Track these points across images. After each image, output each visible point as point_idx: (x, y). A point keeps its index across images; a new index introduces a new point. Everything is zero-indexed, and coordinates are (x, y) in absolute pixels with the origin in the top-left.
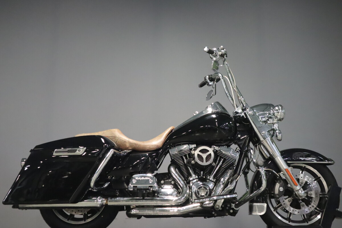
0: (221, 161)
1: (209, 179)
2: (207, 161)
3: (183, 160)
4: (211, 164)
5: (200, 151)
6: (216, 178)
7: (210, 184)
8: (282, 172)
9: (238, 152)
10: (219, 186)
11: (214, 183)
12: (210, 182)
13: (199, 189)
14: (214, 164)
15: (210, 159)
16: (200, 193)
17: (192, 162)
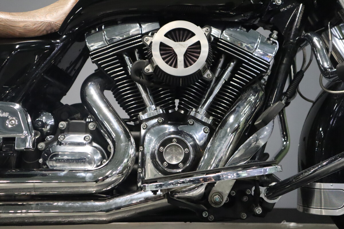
0: (230, 69)
1: (194, 118)
2: (188, 64)
3: (125, 65)
4: (199, 74)
5: (169, 35)
6: (213, 115)
7: (196, 130)
9: (274, 42)
10: (223, 137)
11: (208, 130)
12: (196, 124)
13: (163, 144)
14: (208, 74)
15: (198, 57)
16: (167, 158)
17: (147, 68)
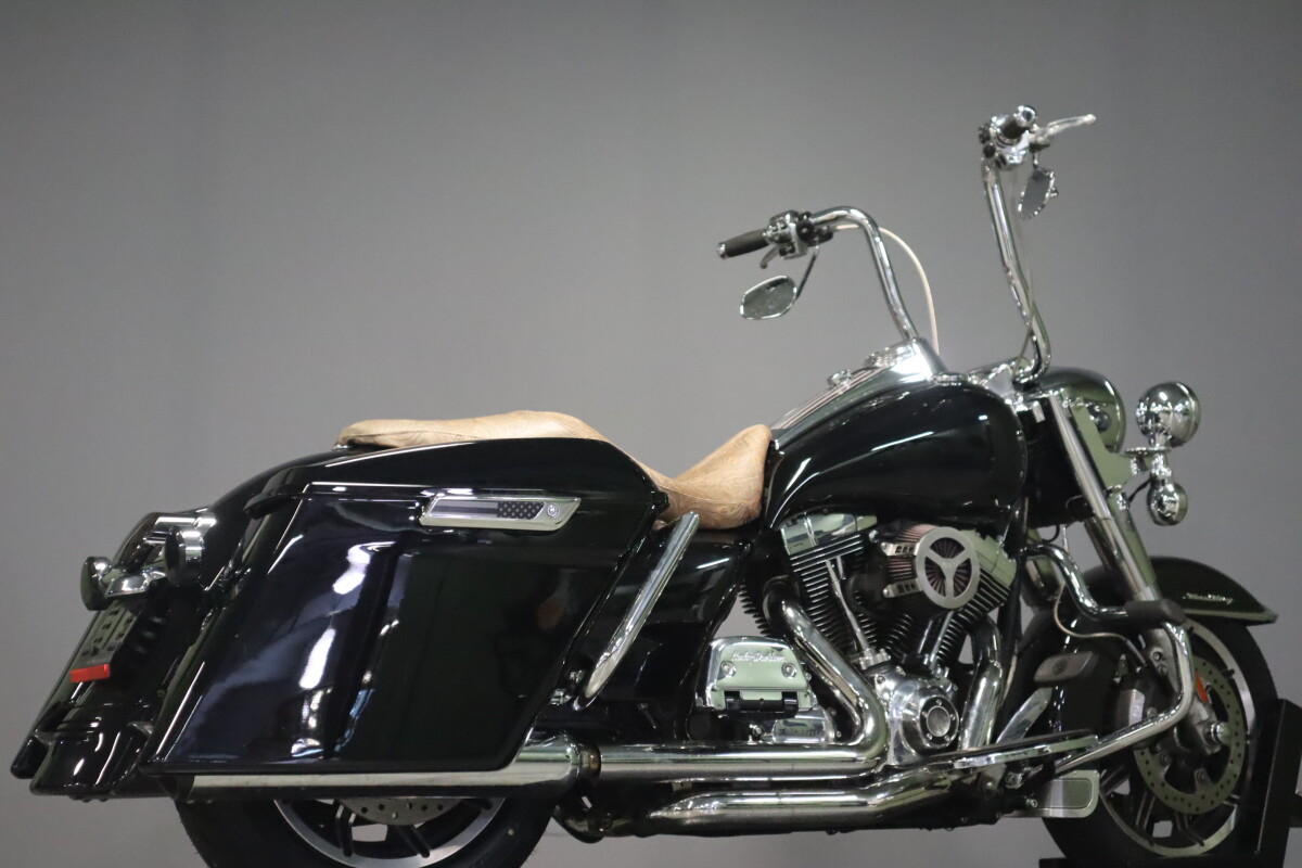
5: (935, 546)
8: (1159, 645)
15: (965, 582)
16: (930, 728)
